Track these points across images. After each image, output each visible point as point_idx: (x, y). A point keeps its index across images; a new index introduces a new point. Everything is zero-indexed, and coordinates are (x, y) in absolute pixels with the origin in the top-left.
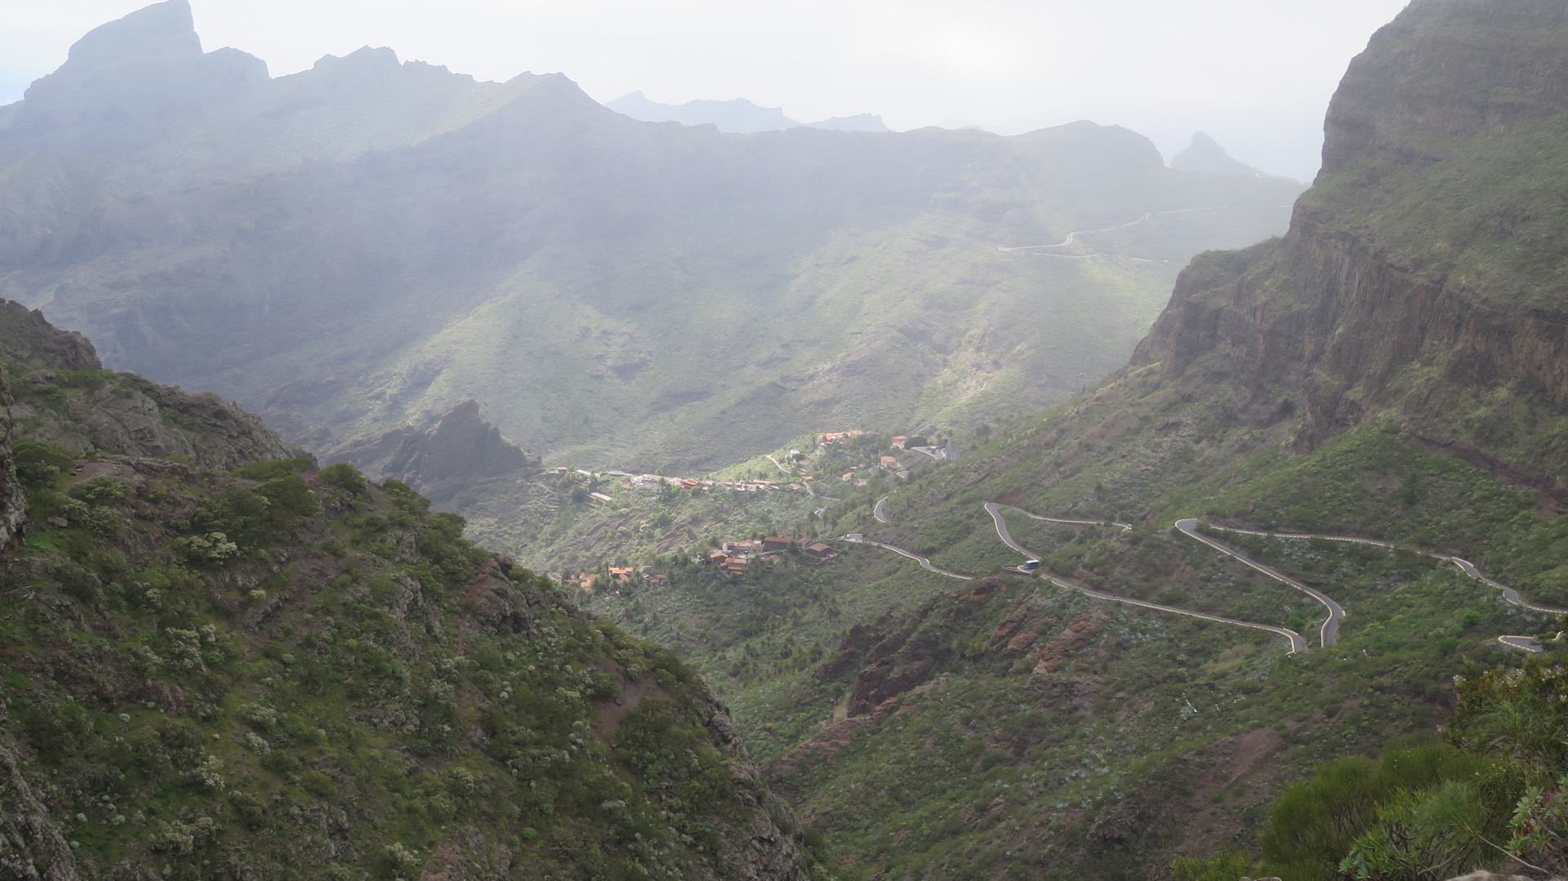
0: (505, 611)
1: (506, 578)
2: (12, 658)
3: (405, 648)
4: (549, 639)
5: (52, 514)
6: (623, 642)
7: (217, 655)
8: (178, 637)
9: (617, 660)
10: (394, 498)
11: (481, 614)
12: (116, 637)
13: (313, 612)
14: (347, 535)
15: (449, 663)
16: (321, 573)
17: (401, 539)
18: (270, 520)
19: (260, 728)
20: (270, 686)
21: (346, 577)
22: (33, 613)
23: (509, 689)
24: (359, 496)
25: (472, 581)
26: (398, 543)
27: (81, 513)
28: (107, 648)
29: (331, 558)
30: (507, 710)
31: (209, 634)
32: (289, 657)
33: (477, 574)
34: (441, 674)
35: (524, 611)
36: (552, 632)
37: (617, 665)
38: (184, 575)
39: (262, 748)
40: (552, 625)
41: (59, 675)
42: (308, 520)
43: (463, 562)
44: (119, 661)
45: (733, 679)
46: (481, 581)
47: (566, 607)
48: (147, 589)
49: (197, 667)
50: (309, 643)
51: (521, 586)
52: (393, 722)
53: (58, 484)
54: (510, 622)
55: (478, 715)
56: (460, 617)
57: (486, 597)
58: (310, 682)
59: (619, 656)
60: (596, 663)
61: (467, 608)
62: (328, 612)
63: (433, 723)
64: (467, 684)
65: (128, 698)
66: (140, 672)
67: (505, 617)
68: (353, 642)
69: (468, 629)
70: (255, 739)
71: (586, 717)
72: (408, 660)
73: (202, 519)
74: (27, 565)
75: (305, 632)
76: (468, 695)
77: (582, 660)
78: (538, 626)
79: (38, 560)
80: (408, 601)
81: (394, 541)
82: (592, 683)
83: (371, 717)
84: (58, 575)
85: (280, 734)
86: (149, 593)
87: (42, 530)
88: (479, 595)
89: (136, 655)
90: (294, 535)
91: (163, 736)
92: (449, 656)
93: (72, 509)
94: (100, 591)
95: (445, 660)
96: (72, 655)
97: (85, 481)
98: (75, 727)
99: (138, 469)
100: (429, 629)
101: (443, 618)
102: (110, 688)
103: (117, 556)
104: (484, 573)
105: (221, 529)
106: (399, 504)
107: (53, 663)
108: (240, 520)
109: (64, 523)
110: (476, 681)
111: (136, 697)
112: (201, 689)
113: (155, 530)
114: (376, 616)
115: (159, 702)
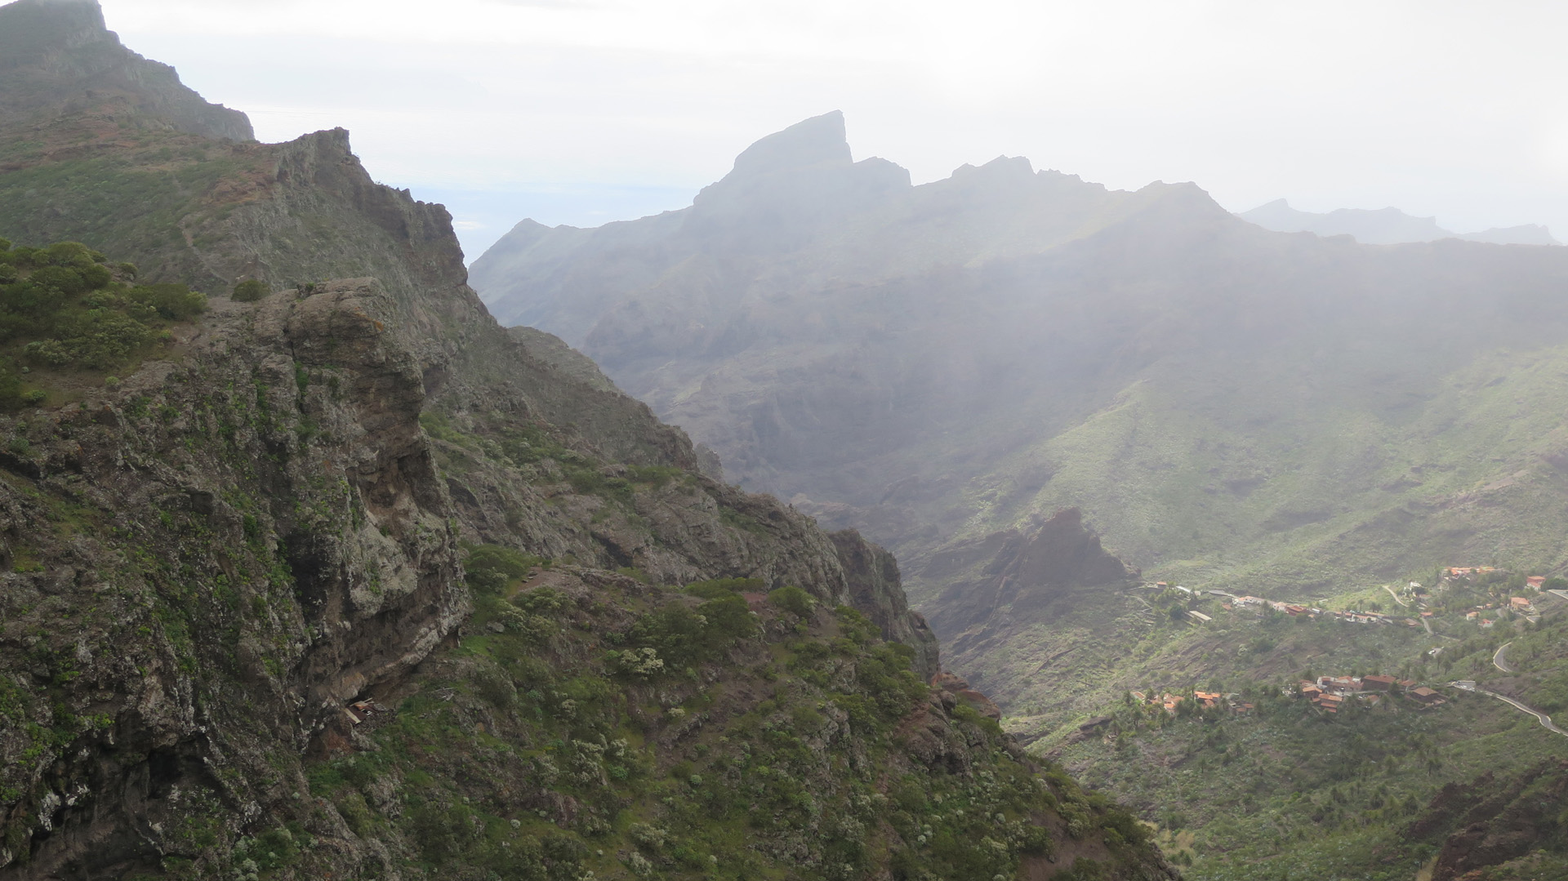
0: (940, 750)
1: (945, 717)
2: (417, 756)
3: (821, 780)
4: (986, 784)
5: (491, 619)
6: (1070, 795)
7: (621, 770)
8: (581, 749)
9: (1059, 813)
10: (842, 625)
11: (913, 752)
12: (522, 744)
13: (730, 735)
14: (785, 659)
15: (865, 800)
16: (747, 697)
17: (841, 667)
18: (704, 638)
19: (647, 848)
20: (671, 806)
21: (770, 703)
22: (446, 714)
23: (929, 833)
24: (805, 621)
25: (908, 716)
26: (837, 671)
27: (517, 620)
28: (511, 754)
29: (762, 681)
30: (922, 855)
31: (619, 748)
32: (697, 778)
33: (915, 709)
34: (856, 811)
35: (962, 751)
36: (990, 778)
37: (1058, 818)
38: (607, 688)
39: (643, 869)
40: (991, 769)
41: (459, 776)
42: (744, 641)
43: (900, 696)
44: (521, 768)
45: (1316, 825)
46: (919, 717)
47: (1012, 751)
48: (565, 699)
49: (598, 780)
50: (720, 766)
51: (963, 725)
52: (795, 856)
53: (505, 591)
54: (945, 762)
55: (890, 857)
56: (890, 750)
57: (921, 734)
58: (714, 808)
59: (1062, 808)
60: (1034, 814)
61: (899, 744)
62: (746, 737)
63: (835, 860)
64: (883, 823)
65: (523, 805)
66: (538, 781)
67: (938, 758)
68: (764, 769)
69: (897, 766)
70: (638, 858)
71: (1011, 871)
72: (823, 792)
73: (636, 633)
74: (452, 667)
75: (718, 753)
76: (882, 835)
77: (1019, 811)
78: (976, 769)
79: (463, 663)
80: (832, 733)
81: (833, 668)
82: (1024, 835)
83: (772, 847)
84: (478, 679)
85: (667, 857)
86: (565, 704)
87: (481, 633)
88: (914, 731)
89: (537, 764)
90: (726, 656)
91: (546, 845)
92: (868, 792)
93: (510, 616)
94: (515, 697)
95: (862, 796)
96: (475, 758)
97: (529, 590)
98: (461, 830)
99: (585, 580)
100: (853, 763)
101: (870, 752)
102: (506, 794)
103: (541, 664)
104: (923, 709)
105: (653, 645)
106: (846, 631)
107: (456, 764)
108: (673, 637)
109: (501, 629)
110: (893, 820)
111: (530, 805)
112: (597, 804)
113: (590, 641)
114: (794, 745)
115: (550, 812)
